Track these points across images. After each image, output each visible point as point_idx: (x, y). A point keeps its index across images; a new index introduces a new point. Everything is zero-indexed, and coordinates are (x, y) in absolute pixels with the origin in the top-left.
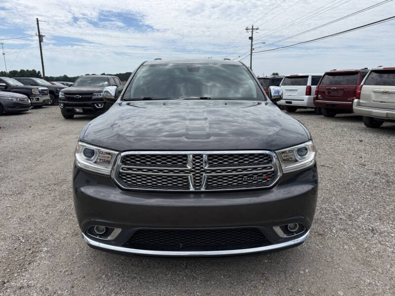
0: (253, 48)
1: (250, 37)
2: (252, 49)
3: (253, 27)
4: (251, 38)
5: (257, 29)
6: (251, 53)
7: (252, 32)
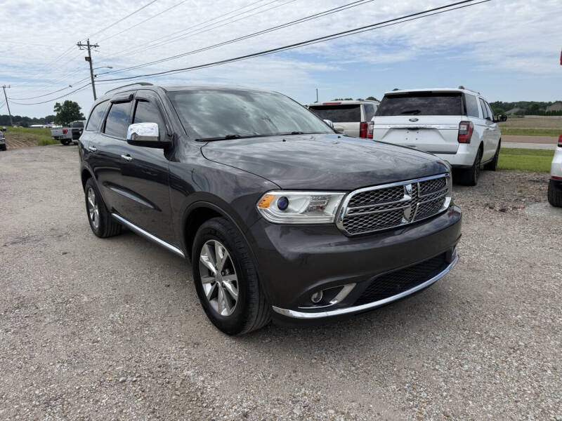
0: (94, 74)
1: (86, 58)
2: (93, 77)
3: (88, 42)
4: (89, 59)
5: (95, 46)
6: (93, 82)
7: (89, 49)
